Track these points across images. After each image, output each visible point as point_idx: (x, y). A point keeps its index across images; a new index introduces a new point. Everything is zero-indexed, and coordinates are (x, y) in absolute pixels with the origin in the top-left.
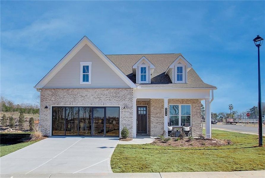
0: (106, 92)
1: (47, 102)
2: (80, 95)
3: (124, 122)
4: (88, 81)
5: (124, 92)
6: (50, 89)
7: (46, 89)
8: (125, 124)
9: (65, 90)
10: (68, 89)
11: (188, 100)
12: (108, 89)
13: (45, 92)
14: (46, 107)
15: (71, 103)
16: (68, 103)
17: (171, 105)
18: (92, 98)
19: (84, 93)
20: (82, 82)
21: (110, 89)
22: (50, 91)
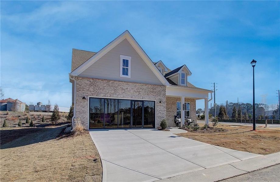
0: (145, 87)
1: (84, 92)
2: (121, 88)
3: (160, 115)
4: (127, 74)
5: (159, 89)
6: (88, 78)
7: (83, 78)
8: (160, 116)
9: (105, 81)
10: (109, 80)
11: (189, 99)
12: (146, 84)
13: (81, 81)
14: (84, 98)
15: (112, 95)
16: (109, 95)
17: (178, 102)
18: (132, 91)
19: (125, 86)
20: (122, 75)
21: (148, 84)
22: (87, 80)
